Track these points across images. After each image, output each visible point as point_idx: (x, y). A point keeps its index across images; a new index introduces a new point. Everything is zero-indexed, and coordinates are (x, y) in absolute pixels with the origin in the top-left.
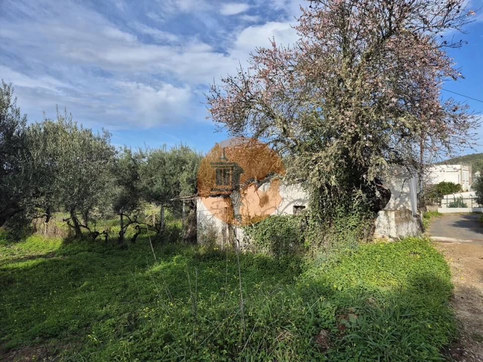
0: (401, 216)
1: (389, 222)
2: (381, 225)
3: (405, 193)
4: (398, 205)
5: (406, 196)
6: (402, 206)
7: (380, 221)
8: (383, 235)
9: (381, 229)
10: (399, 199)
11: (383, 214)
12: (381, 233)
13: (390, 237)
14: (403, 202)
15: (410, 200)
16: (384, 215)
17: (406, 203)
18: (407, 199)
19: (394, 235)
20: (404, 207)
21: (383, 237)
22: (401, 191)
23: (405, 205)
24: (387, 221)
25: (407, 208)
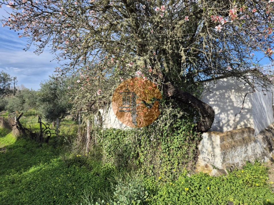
0: (233, 139)
1: (213, 148)
2: (204, 150)
3: (247, 109)
4: (238, 123)
5: (247, 113)
6: (242, 123)
7: (203, 146)
8: (206, 163)
9: (205, 155)
10: (239, 116)
11: (207, 137)
12: (204, 160)
13: (214, 167)
14: (245, 118)
15: (252, 117)
16: (208, 139)
17: (248, 120)
18: (248, 116)
19: (219, 165)
20: (245, 125)
21: (206, 166)
22: (241, 107)
23: (246, 123)
24: (211, 147)
25: (249, 126)
